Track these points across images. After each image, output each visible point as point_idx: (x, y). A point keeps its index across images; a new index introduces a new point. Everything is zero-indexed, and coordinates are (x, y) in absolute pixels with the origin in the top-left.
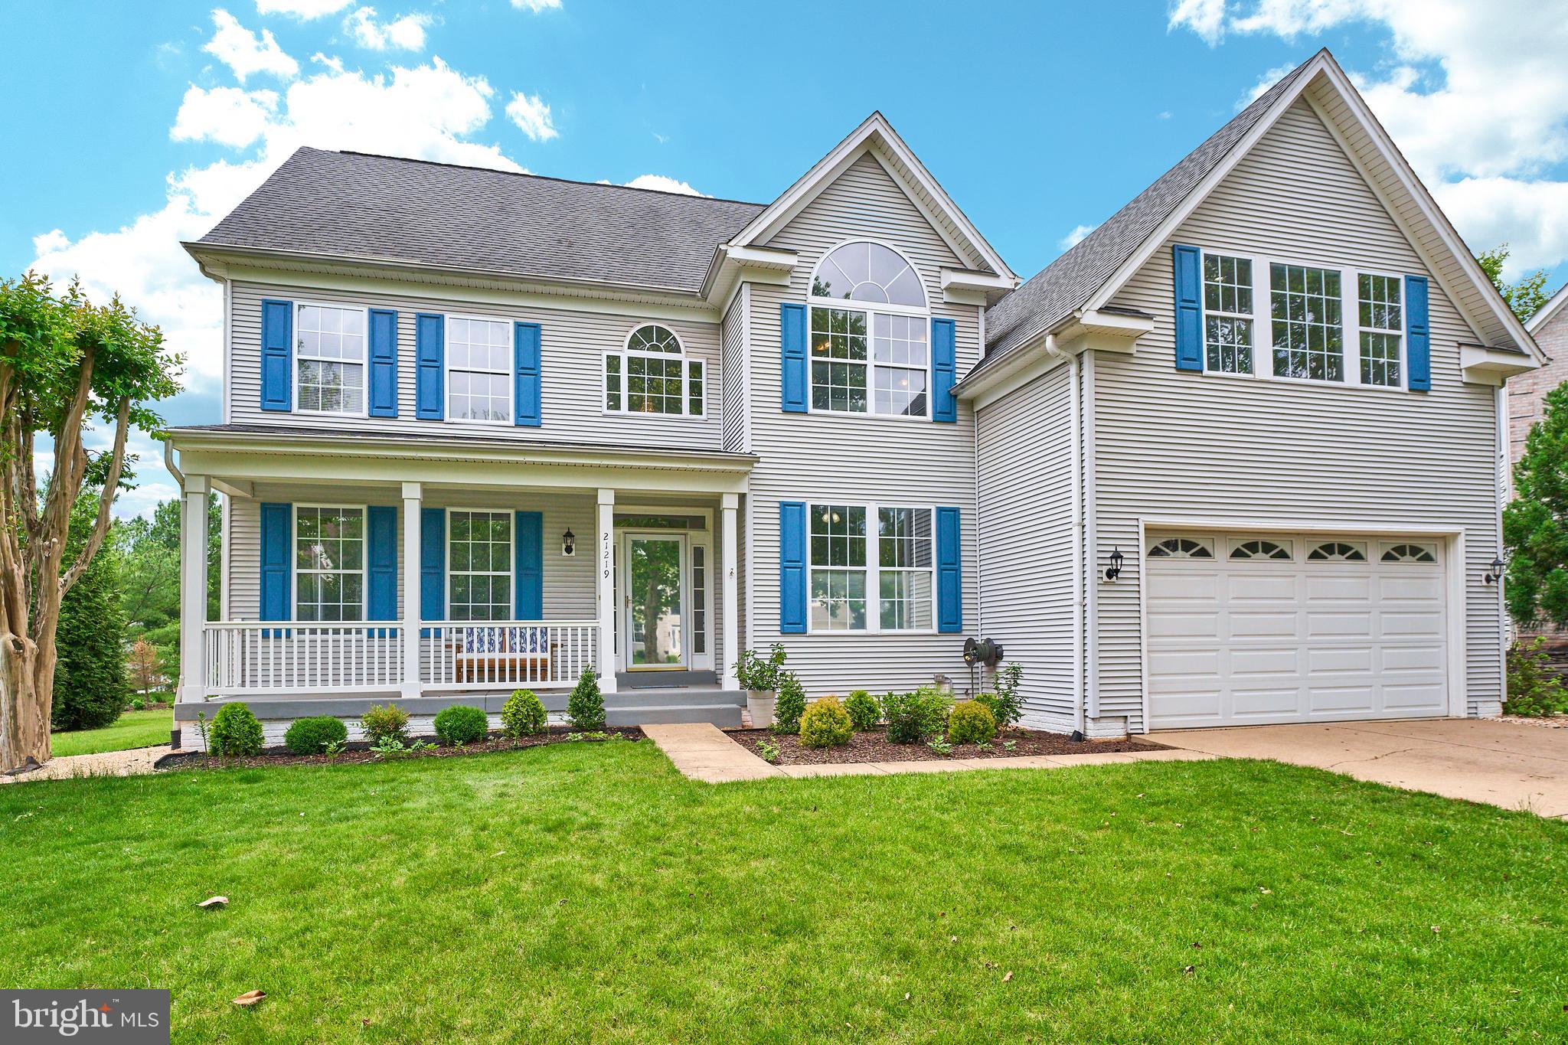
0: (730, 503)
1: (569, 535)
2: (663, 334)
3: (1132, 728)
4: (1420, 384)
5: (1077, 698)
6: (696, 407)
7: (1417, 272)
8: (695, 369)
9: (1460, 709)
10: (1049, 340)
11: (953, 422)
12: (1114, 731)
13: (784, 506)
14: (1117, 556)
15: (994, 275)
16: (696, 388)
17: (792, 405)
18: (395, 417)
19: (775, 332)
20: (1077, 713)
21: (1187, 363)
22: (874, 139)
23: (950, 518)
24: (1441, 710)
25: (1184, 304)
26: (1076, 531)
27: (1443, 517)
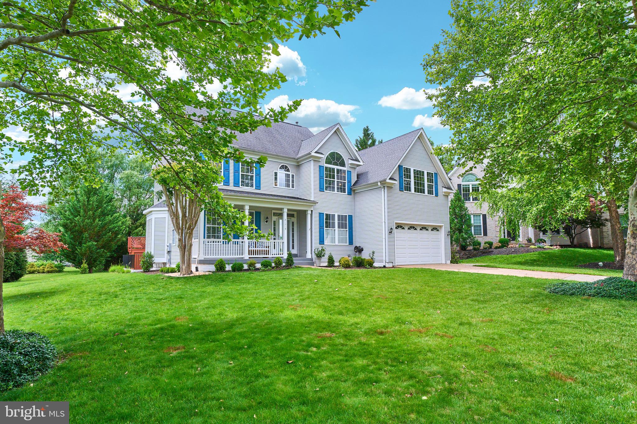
0: (309, 212)
1: (267, 218)
2: (286, 167)
3: (394, 265)
4: (437, 195)
5: (384, 259)
6: (293, 187)
7: (436, 172)
8: (293, 176)
9: (444, 262)
10: (379, 183)
11: (351, 195)
12: (391, 265)
13: (320, 213)
14: (391, 229)
15: (359, 161)
16: (293, 181)
17: (321, 190)
18: (229, 185)
19: (318, 172)
20: (384, 262)
21: (401, 189)
22: (338, 129)
23: (351, 217)
24: (440, 262)
25: (400, 177)
26: (384, 223)
27: (441, 222)
